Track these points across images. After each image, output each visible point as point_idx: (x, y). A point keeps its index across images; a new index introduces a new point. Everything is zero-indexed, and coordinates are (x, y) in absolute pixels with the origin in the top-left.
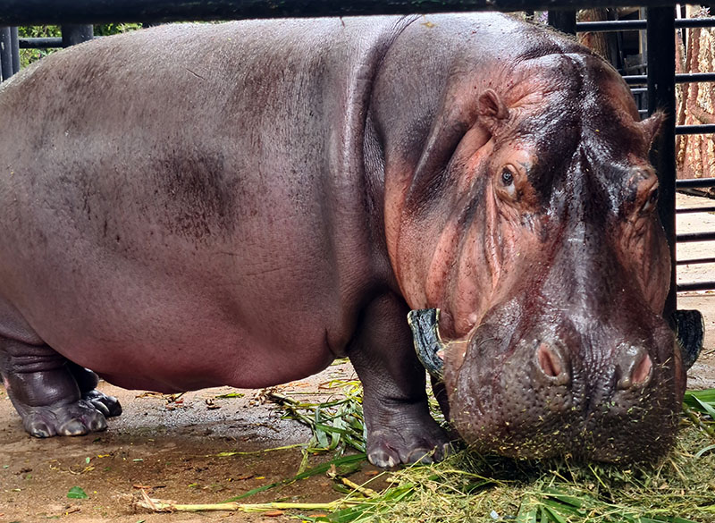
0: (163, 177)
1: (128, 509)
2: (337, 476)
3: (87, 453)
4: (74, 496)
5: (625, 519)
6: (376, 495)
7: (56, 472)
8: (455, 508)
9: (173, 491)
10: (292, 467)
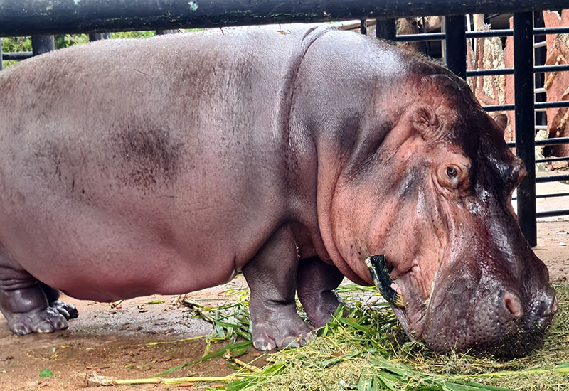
0: (119, 145)
1: (83, 384)
2: (231, 358)
3: (53, 345)
4: (44, 375)
5: (435, 383)
6: (259, 370)
7: (31, 358)
8: (315, 378)
9: (115, 370)
10: (199, 352)
